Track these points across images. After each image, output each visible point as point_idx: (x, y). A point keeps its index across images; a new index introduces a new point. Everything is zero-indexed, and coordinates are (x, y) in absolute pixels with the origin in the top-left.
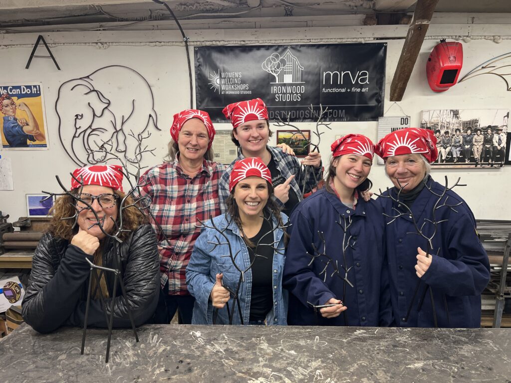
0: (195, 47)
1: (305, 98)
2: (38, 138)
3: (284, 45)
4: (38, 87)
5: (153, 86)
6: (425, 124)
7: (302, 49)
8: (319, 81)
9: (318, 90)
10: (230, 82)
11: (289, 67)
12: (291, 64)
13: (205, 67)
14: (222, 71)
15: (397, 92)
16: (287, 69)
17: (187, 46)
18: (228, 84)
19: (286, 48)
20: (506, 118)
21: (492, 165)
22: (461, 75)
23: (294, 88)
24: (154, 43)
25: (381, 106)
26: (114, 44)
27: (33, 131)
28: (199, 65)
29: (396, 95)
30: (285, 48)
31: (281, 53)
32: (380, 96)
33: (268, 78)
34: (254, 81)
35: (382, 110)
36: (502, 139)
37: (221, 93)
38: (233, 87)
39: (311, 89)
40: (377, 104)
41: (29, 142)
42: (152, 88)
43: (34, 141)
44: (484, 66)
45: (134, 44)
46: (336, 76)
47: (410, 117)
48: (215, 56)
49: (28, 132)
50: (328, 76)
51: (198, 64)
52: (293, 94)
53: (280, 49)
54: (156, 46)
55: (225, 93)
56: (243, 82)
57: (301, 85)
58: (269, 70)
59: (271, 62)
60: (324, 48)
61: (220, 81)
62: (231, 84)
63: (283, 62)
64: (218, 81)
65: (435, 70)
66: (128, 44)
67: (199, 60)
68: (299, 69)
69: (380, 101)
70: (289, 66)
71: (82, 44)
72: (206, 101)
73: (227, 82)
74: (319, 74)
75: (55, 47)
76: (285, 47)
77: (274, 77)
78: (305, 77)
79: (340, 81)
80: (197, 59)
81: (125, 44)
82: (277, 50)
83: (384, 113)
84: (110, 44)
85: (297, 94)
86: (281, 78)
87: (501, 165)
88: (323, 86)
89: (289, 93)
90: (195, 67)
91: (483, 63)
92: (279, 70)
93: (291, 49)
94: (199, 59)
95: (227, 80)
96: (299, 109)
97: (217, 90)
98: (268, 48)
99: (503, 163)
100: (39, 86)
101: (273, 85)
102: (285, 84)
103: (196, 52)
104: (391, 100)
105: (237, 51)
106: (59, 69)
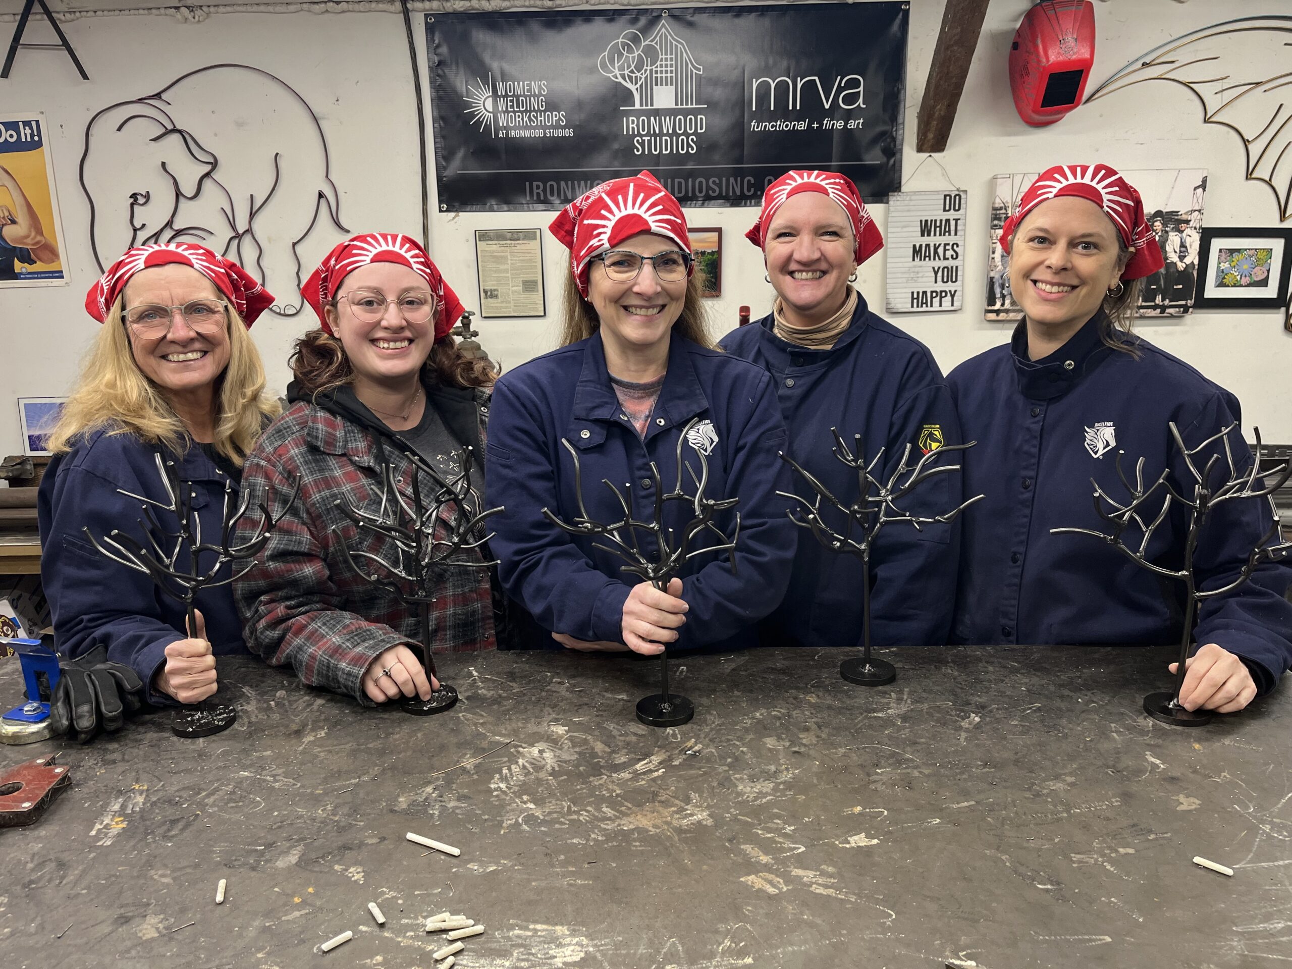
0: (426, 16)
1: (706, 145)
2: (41, 255)
3: (653, 10)
4: (34, 124)
5: (324, 118)
6: (1001, 209)
7: (696, 18)
8: (742, 103)
9: (740, 126)
10: (518, 107)
11: (666, 66)
12: (671, 59)
13: (454, 67)
14: (499, 77)
15: (933, 129)
16: (661, 72)
17: (406, 13)
18: (515, 112)
19: (658, 18)
20: (1201, 190)
21: (1163, 308)
22: (1090, 85)
23: (680, 119)
24: (323, 5)
25: (894, 165)
26: (221, 9)
27: (27, 237)
28: (440, 63)
29: (931, 136)
30: (654, 18)
31: (646, 30)
32: (894, 139)
33: (615, 95)
34: (580, 104)
35: (897, 175)
36: (1188, 245)
37: (497, 134)
38: (526, 119)
39: (722, 122)
40: (885, 160)
41: (18, 266)
42: (323, 124)
43: (32, 262)
44: (1147, 60)
45: (271, 8)
46: (782, 89)
47: (965, 192)
48: (481, 37)
49: (14, 240)
50: (764, 90)
51: (436, 59)
52: (678, 136)
53: (643, 21)
54: (327, 11)
55: (507, 134)
56: (551, 106)
57: (695, 112)
58: (615, 74)
59: (621, 55)
60: (753, 15)
61: (495, 103)
62: (522, 112)
63: (651, 53)
64: (489, 104)
65: (1028, 74)
66: (255, 8)
67: (440, 50)
68: (692, 71)
69: (892, 151)
70: (665, 64)
71: (141, 12)
72: (460, 154)
73: (512, 107)
74: (741, 86)
75: (73, 20)
76: (655, 14)
77: (630, 93)
78: (708, 90)
79: (795, 101)
80: (433, 48)
81: (249, 8)
82: (634, 21)
83: (903, 182)
84: (212, 9)
85: (688, 135)
86: (647, 94)
87: (1186, 309)
88: (753, 116)
89: (668, 134)
90: (429, 67)
91: (1146, 54)
92: (642, 75)
93: (670, 20)
94: (438, 46)
95: (512, 101)
96: (692, 174)
97: (487, 127)
98: (611, 16)
99: (1190, 303)
100: (37, 122)
101: (628, 114)
102: (657, 110)
103: (430, 29)
104: (920, 149)
105: (535, 26)
106: (85, 77)
